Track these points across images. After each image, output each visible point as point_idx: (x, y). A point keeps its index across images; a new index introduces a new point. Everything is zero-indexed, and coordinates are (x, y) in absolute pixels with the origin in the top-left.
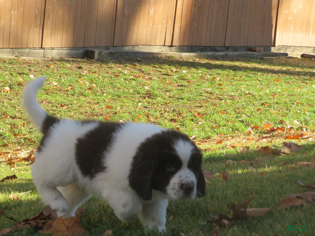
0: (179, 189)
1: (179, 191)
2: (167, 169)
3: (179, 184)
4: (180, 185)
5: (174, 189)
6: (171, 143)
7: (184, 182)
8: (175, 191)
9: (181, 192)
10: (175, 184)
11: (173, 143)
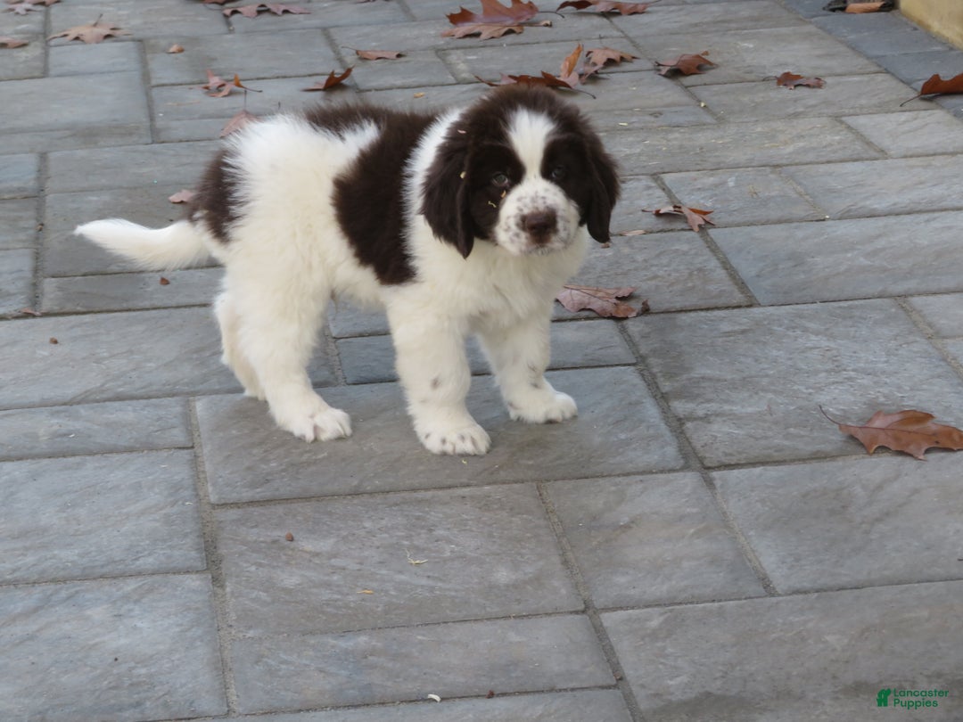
0: (518, 231)
1: (517, 235)
2: (495, 182)
3: (515, 217)
4: (518, 219)
5: (508, 229)
6: (501, 122)
7: (526, 211)
8: (511, 233)
9: (524, 236)
10: (508, 218)
11: (506, 123)
